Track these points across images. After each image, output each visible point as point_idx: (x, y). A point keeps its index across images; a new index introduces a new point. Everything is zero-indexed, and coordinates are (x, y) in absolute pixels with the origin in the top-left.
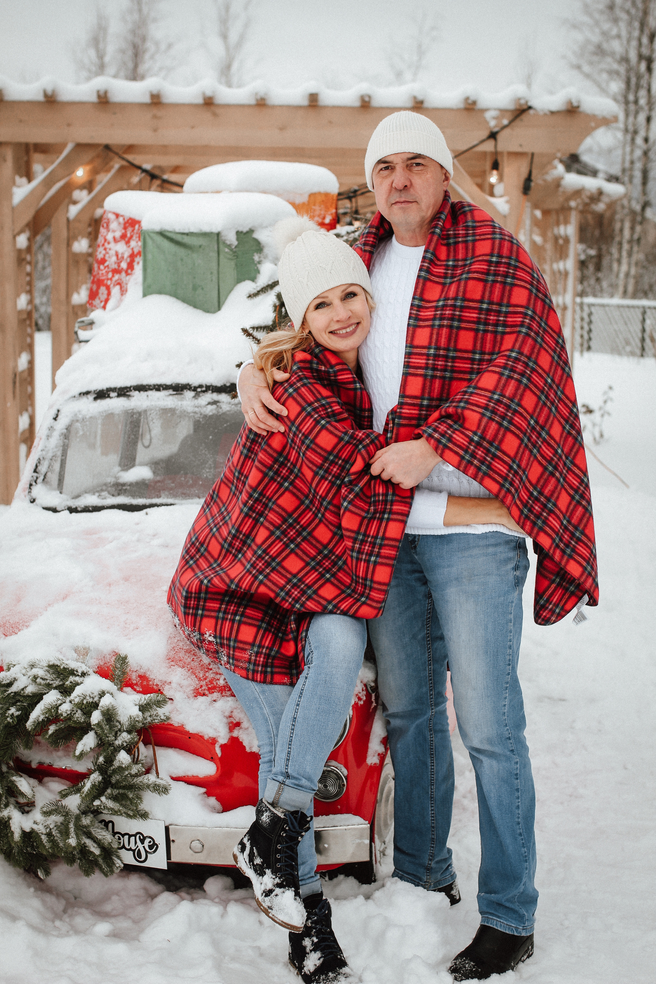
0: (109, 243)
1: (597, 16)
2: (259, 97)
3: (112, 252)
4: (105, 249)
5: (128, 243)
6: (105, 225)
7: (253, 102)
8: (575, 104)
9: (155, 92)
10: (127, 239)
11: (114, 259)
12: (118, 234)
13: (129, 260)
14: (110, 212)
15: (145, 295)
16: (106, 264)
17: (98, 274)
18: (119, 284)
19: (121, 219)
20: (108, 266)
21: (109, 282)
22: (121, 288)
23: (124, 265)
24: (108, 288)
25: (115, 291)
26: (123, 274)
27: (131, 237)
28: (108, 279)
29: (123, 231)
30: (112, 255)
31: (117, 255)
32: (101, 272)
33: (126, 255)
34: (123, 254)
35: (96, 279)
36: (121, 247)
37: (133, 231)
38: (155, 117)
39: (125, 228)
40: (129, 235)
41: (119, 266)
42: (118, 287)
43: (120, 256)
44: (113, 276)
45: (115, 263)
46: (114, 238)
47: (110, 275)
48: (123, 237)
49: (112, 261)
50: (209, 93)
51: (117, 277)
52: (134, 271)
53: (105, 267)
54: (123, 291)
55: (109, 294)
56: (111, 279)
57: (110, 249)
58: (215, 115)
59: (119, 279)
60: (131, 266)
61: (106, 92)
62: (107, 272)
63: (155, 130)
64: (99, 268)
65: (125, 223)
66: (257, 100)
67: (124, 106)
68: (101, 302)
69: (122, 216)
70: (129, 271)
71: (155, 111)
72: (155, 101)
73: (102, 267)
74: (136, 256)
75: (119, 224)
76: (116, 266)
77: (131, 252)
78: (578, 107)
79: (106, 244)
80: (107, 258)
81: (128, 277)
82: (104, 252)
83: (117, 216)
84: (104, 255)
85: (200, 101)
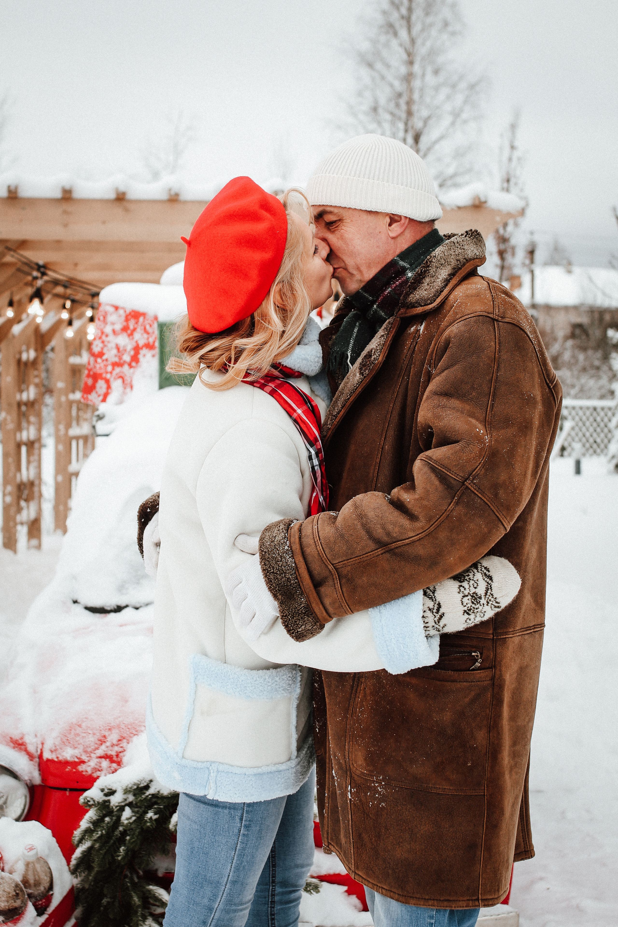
0: (107, 336)
1: (361, 117)
2: (173, 193)
3: (112, 345)
4: (103, 342)
5: (131, 335)
6: (102, 318)
7: (164, 196)
8: (483, 199)
9: (67, 187)
10: (129, 332)
11: (115, 351)
12: (118, 327)
13: (132, 353)
14: (108, 304)
15: (161, 387)
16: (104, 357)
17: (95, 367)
18: (121, 377)
19: (121, 312)
20: (107, 360)
21: (108, 376)
22: (123, 382)
23: (127, 358)
24: (107, 381)
25: (117, 384)
26: (126, 367)
27: (135, 329)
28: (107, 373)
29: (125, 324)
30: (112, 348)
31: (118, 349)
32: (98, 366)
33: (129, 347)
34: (124, 346)
35: (91, 373)
36: (123, 340)
37: (137, 323)
38: (65, 212)
39: (127, 320)
40: (131, 327)
41: (120, 358)
42: (120, 381)
43: (121, 349)
44: (113, 369)
45: (116, 356)
46: (114, 331)
47: (109, 368)
48: (125, 329)
49: (111, 355)
50: (122, 189)
51: (118, 370)
52: (139, 364)
53: (103, 361)
54: (128, 385)
55: (109, 387)
56: (111, 373)
57: (109, 342)
58: (127, 210)
59: (120, 372)
60: (135, 359)
61: (16, 188)
62: (106, 366)
63: (66, 225)
64: (96, 361)
65: (127, 317)
66: (170, 195)
67: (32, 202)
68: (99, 396)
69: (123, 308)
70: (134, 364)
71: (65, 206)
72: (67, 196)
73: (99, 360)
74: (142, 348)
75: (120, 316)
76: (117, 360)
77: (134, 344)
78: (485, 202)
79: (104, 338)
80: (105, 351)
81: (132, 370)
82: (101, 345)
83: (117, 308)
84: (102, 349)
85: (113, 196)
